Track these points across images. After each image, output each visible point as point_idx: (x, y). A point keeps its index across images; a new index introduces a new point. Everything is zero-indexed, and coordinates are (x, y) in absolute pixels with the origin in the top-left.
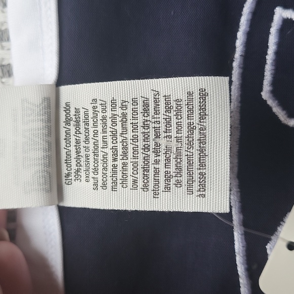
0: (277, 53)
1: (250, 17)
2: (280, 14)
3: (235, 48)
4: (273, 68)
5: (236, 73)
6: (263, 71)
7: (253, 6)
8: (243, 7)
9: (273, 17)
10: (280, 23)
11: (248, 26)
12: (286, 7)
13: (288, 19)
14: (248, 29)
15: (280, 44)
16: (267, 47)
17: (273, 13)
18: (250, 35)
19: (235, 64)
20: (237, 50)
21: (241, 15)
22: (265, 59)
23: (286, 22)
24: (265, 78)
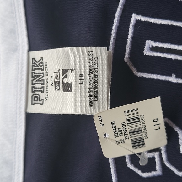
0: (133, 38)
1: (119, 19)
2: (135, 17)
3: (111, 34)
4: (131, 45)
5: (111, 48)
6: (126, 47)
7: (121, 13)
8: (116, 13)
9: (131, 19)
10: (135, 22)
11: (118, 23)
12: (137, 14)
13: (139, 20)
14: (118, 25)
15: (134, 33)
16: (128, 34)
17: (131, 17)
18: (119, 28)
19: (111, 43)
20: (112, 35)
21: (114, 17)
22: (127, 41)
23: (138, 22)
24: (127, 51)
